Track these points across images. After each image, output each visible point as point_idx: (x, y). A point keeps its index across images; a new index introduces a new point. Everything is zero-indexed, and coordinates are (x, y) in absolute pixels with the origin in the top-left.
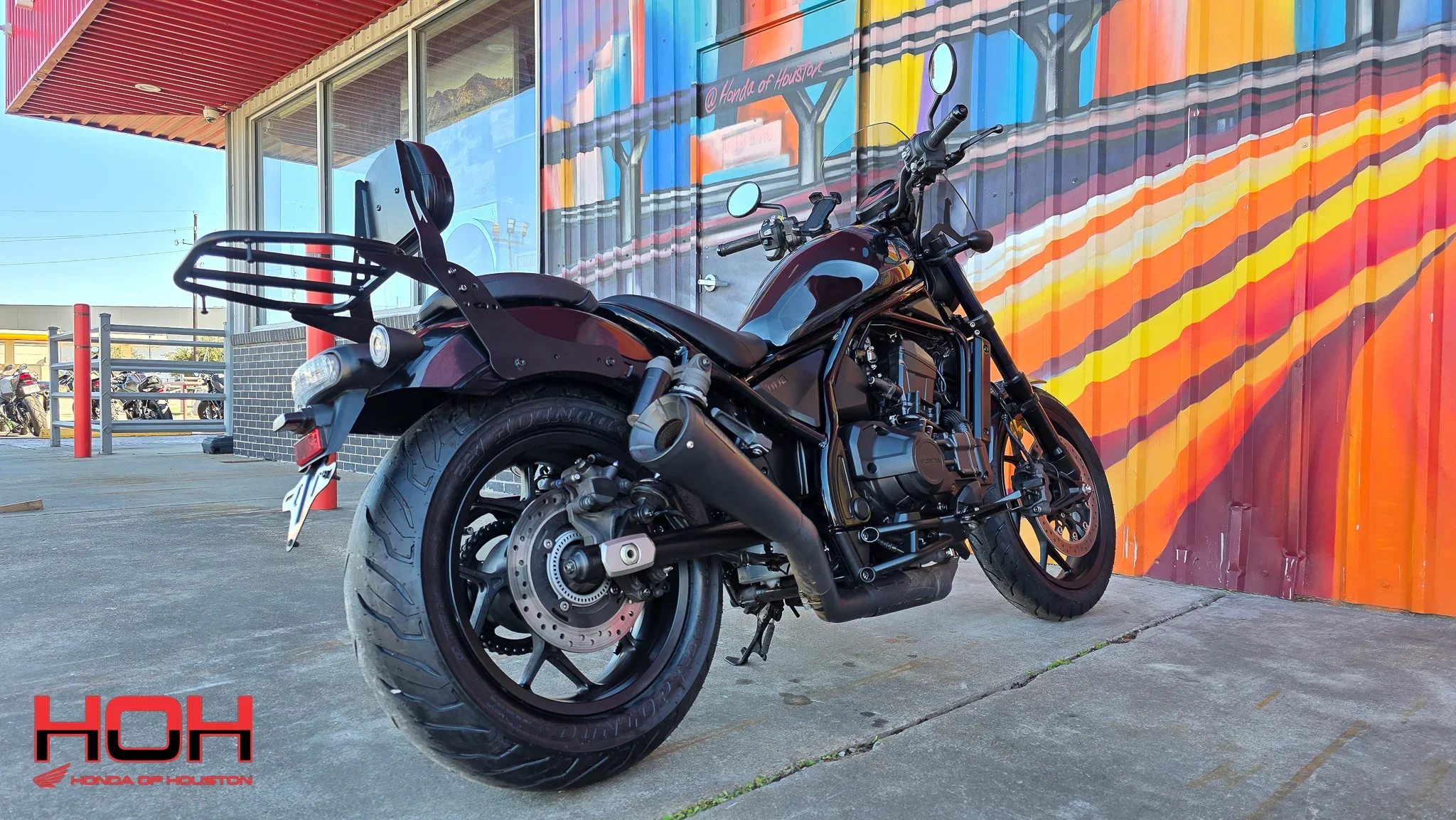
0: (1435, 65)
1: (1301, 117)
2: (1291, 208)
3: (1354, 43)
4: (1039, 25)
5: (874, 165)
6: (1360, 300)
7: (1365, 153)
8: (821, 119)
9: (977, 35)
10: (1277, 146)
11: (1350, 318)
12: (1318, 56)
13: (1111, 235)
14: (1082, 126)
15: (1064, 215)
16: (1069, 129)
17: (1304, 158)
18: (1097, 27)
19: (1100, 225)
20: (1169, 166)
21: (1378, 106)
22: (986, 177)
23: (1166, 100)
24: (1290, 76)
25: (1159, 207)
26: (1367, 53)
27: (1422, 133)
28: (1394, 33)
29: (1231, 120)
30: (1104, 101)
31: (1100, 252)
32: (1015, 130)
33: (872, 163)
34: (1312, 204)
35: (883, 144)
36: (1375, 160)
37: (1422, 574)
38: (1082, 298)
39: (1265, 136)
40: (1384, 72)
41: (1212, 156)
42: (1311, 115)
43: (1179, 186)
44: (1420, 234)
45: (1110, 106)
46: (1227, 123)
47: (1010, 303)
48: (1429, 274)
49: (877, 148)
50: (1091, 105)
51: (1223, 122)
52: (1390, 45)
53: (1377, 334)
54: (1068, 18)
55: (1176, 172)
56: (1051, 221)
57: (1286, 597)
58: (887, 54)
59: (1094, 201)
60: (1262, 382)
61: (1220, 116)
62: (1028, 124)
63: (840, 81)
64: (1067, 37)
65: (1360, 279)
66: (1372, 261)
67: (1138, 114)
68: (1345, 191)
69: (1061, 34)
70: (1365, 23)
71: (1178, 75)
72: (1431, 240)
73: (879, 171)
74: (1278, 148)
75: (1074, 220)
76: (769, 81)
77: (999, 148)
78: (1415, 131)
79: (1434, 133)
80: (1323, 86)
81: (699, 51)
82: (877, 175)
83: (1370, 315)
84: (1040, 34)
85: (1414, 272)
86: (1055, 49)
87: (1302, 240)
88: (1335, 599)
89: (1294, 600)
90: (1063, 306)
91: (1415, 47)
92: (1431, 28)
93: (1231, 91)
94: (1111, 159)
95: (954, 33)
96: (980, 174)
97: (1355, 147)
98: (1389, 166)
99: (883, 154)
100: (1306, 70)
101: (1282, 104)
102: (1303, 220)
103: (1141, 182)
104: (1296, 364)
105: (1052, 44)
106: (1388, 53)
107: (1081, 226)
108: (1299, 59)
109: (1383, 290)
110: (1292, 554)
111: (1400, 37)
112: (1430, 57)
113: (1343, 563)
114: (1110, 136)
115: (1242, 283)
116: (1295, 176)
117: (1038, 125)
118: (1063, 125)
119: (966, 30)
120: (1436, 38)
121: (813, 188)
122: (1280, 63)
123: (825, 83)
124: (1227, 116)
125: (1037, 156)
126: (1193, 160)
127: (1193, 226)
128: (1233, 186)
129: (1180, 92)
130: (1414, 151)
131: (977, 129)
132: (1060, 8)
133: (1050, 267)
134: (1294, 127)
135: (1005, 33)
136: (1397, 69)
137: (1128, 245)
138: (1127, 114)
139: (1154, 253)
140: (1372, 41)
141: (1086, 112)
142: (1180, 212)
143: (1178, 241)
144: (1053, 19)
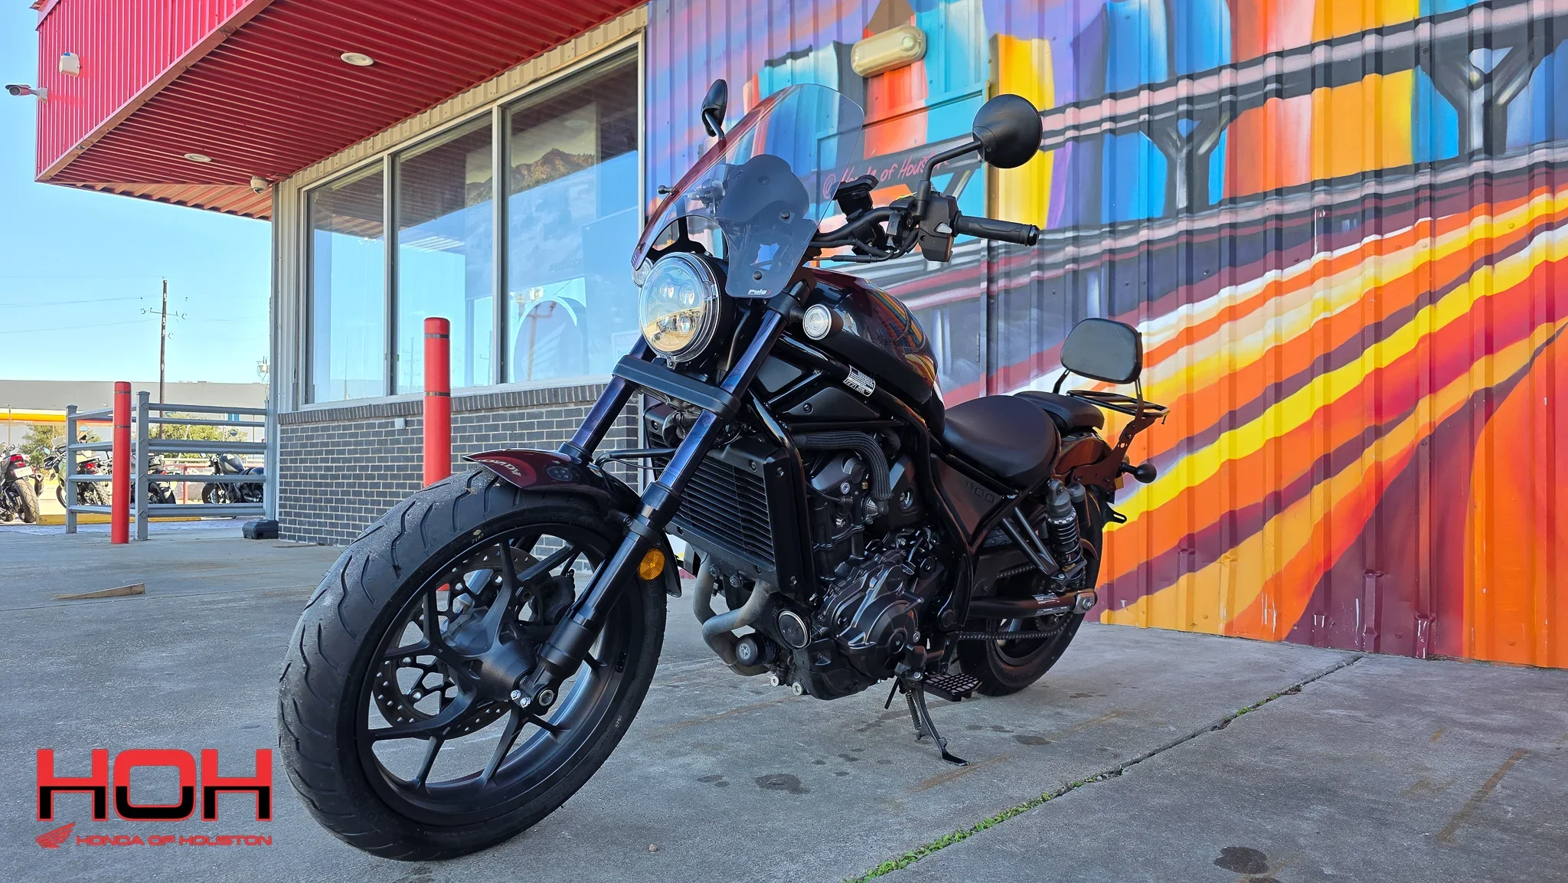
0: (1540, 179)
1: (1420, 220)
2: (1413, 301)
3: (1470, 157)
4: (1169, 129)
5: (1005, 252)
6: (1480, 384)
7: (1480, 253)
9: (1108, 136)
10: (1399, 245)
11: (1471, 401)
12: (1434, 166)
13: (1242, 323)
14: (1213, 223)
15: (1196, 304)
16: (1199, 224)
17: (1425, 257)
18: (1225, 134)
19: (1232, 313)
20: (1297, 261)
21: (1491, 213)
22: (1118, 267)
23: (1293, 201)
24: (1409, 184)
25: (1289, 297)
26: (1479, 166)
27: (1531, 237)
28: (1503, 149)
29: (1355, 222)
30: (1233, 200)
31: (1233, 339)
32: (1146, 224)
33: (1004, 250)
34: (1433, 298)
36: (1490, 260)
37: (1545, 631)
38: (1215, 380)
39: (1387, 236)
40: (1495, 183)
41: (1339, 253)
42: (1429, 219)
43: (1309, 278)
44: (1532, 327)
45: (1240, 205)
46: (1351, 223)
47: (1144, 385)
48: (1541, 362)
50: (1220, 204)
51: (1347, 222)
52: (1500, 159)
53: (1496, 415)
54: (1196, 123)
55: (1304, 266)
56: (1183, 309)
57: (1421, 657)
59: (1226, 292)
60: (1391, 459)
61: (1345, 217)
62: (1159, 219)
63: (967, 173)
64: (1196, 140)
65: (1480, 365)
66: (1489, 350)
67: (1267, 213)
68: (1463, 287)
69: (1190, 138)
70: (1477, 140)
71: (1304, 180)
72: (1541, 333)
73: (1010, 258)
74: (1396, 248)
75: (1206, 309)
76: (891, 171)
77: (1131, 241)
78: (1524, 235)
79: (1541, 239)
80: (1438, 194)
81: (820, 140)
82: (1007, 262)
83: (1489, 399)
84: (1170, 137)
85: (1528, 360)
86: (1185, 151)
87: (1424, 331)
88: (1465, 657)
89: (1428, 658)
90: (1196, 389)
91: (1522, 162)
92: (1536, 146)
93: (1355, 196)
94: (1241, 254)
95: (1083, 133)
96: (1112, 264)
97: (1471, 248)
98: (1501, 266)
100: (1424, 179)
101: (1402, 208)
102: (1424, 312)
103: (1271, 275)
104: (1423, 443)
105: (1182, 147)
106: (1499, 166)
107: (1214, 314)
108: (1417, 168)
109: (1500, 377)
110: (1424, 617)
111: (1508, 153)
112: (1536, 171)
113: (1472, 624)
114: (1240, 232)
115: (1370, 368)
116: (1417, 272)
117: (1169, 220)
118: (1193, 221)
119: (1096, 130)
120: (1541, 155)
121: (940, 273)
122: (1401, 172)
123: (951, 175)
124: (1351, 217)
125: (1169, 249)
126: (1320, 256)
127: (1321, 317)
128: (1358, 281)
129: (1307, 195)
130: (1524, 253)
131: (1108, 222)
132: (1189, 114)
133: (1183, 351)
134: (1414, 229)
135: (1135, 135)
136: (1506, 180)
137: (1260, 332)
138: (1256, 213)
139: (1285, 340)
140: (1483, 156)
141: (1216, 210)
142: (1309, 303)
143: (1308, 329)
144: (1183, 124)
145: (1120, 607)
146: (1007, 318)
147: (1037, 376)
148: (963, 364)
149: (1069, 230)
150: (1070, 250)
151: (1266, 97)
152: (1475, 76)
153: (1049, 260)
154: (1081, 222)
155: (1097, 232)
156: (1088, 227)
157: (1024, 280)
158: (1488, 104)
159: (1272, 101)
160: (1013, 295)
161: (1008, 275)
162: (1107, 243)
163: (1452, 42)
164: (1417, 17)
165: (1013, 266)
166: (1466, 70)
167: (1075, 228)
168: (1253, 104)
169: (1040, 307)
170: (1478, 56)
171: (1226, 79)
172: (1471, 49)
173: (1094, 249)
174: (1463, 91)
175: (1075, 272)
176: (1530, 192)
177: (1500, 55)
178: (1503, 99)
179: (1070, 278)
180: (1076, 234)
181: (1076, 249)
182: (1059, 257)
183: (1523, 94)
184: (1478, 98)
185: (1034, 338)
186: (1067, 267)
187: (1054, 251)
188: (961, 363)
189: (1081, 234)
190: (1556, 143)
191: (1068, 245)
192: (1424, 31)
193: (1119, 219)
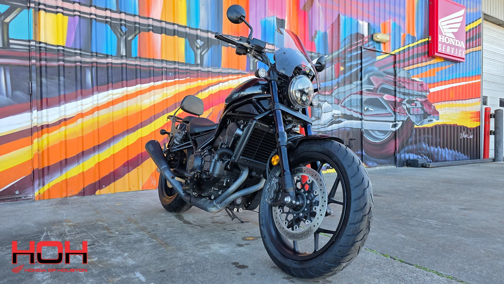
0: (210, 75)
1: (187, 77)
3: (197, 65)
4: (118, 28)
7: (199, 89)
8: (7, 20)
9: (93, 20)
10: (182, 82)
12: (191, 65)
13: (144, 96)
14: (133, 63)
15: (128, 87)
16: (128, 62)
17: (188, 87)
18: (137, 36)
19: (141, 92)
20: (158, 81)
21: (201, 80)
22: (100, 69)
23: (157, 63)
24: (184, 67)
25: (156, 91)
26: (199, 68)
27: (209, 87)
28: (203, 66)
29: (173, 74)
30: (140, 58)
31: (141, 100)
32: (111, 57)
33: (43, 49)
35: (49, 42)
36: (201, 91)
38: (136, 112)
39: (180, 80)
41: (169, 81)
42: (189, 78)
43: (162, 86)
45: (141, 60)
46: (172, 74)
47: (111, 112)
49: (46, 44)
50: (136, 58)
51: (171, 73)
54: (127, 29)
55: (159, 83)
56: (125, 88)
58: (48, 9)
59: (139, 86)
61: (170, 72)
62: (114, 56)
63: (19, 9)
64: (127, 35)
67: (150, 65)
69: (126, 33)
70: (199, 62)
71: (159, 58)
72: (211, 109)
74: (182, 83)
75: (131, 89)
77: (104, 61)
78: (207, 87)
79: (211, 88)
80: (191, 72)
82: (46, 54)
84: (118, 30)
86: (124, 37)
90: (129, 115)
91: (206, 70)
92: (209, 67)
93: (172, 67)
94: (143, 75)
95: (82, 15)
96: (97, 67)
97: (198, 87)
98: (203, 92)
99: (48, 47)
100: (188, 67)
101: (183, 73)
103: (152, 84)
105: (124, 35)
106: (203, 69)
107: (134, 92)
108: (186, 64)
111: (204, 67)
112: (209, 73)
114: (143, 68)
116: (187, 90)
117: (118, 58)
119: (88, 16)
120: (210, 69)
121: (2, 49)
122: (183, 64)
123: (9, 6)
124: (172, 72)
125: (118, 67)
126: (165, 81)
127: (166, 98)
128: (174, 90)
129: (160, 63)
130: (207, 91)
131: (95, 52)
132: (125, 25)
133: (125, 102)
134: (186, 79)
135: (104, 25)
136: (203, 73)
137: (149, 100)
138: (147, 64)
139: (155, 103)
140: (200, 66)
141: (134, 59)
142: (161, 94)
143: (161, 101)
144: (123, 28)
145: (103, 188)
146: (46, 77)
147: (64, 104)
148: (19, 94)
149: (78, 50)
150: (78, 58)
151: (149, 30)
152: (198, 46)
153: (67, 59)
154: (82, 48)
155: (90, 54)
156: (84, 51)
157: (55, 64)
158: (201, 53)
159: (151, 32)
160: (48, 69)
161: (46, 60)
162: (94, 59)
163: (192, 35)
164: (186, 25)
165: (48, 57)
166: (196, 43)
167: (80, 50)
168: (144, 30)
169: (64, 76)
170: (199, 41)
171: (137, 19)
172: (197, 39)
173: (88, 60)
174: (195, 49)
175: (81, 66)
176: (208, 77)
177: (202, 43)
178: (203, 54)
179: (78, 68)
180: (81, 52)
181: (81, 58)
182: (73, 59)
183: (206, 54)
184: (199, 52)
185: (62, 88)
186: (78, 64)
187: (69, 56)
188: (18, 93)
189: (82, 53)
190: (212, 67)
191: (78, 55)
192: (187, 30)
193: (98, 52)
